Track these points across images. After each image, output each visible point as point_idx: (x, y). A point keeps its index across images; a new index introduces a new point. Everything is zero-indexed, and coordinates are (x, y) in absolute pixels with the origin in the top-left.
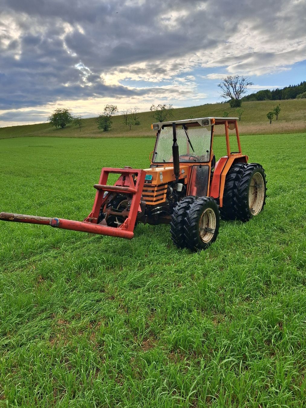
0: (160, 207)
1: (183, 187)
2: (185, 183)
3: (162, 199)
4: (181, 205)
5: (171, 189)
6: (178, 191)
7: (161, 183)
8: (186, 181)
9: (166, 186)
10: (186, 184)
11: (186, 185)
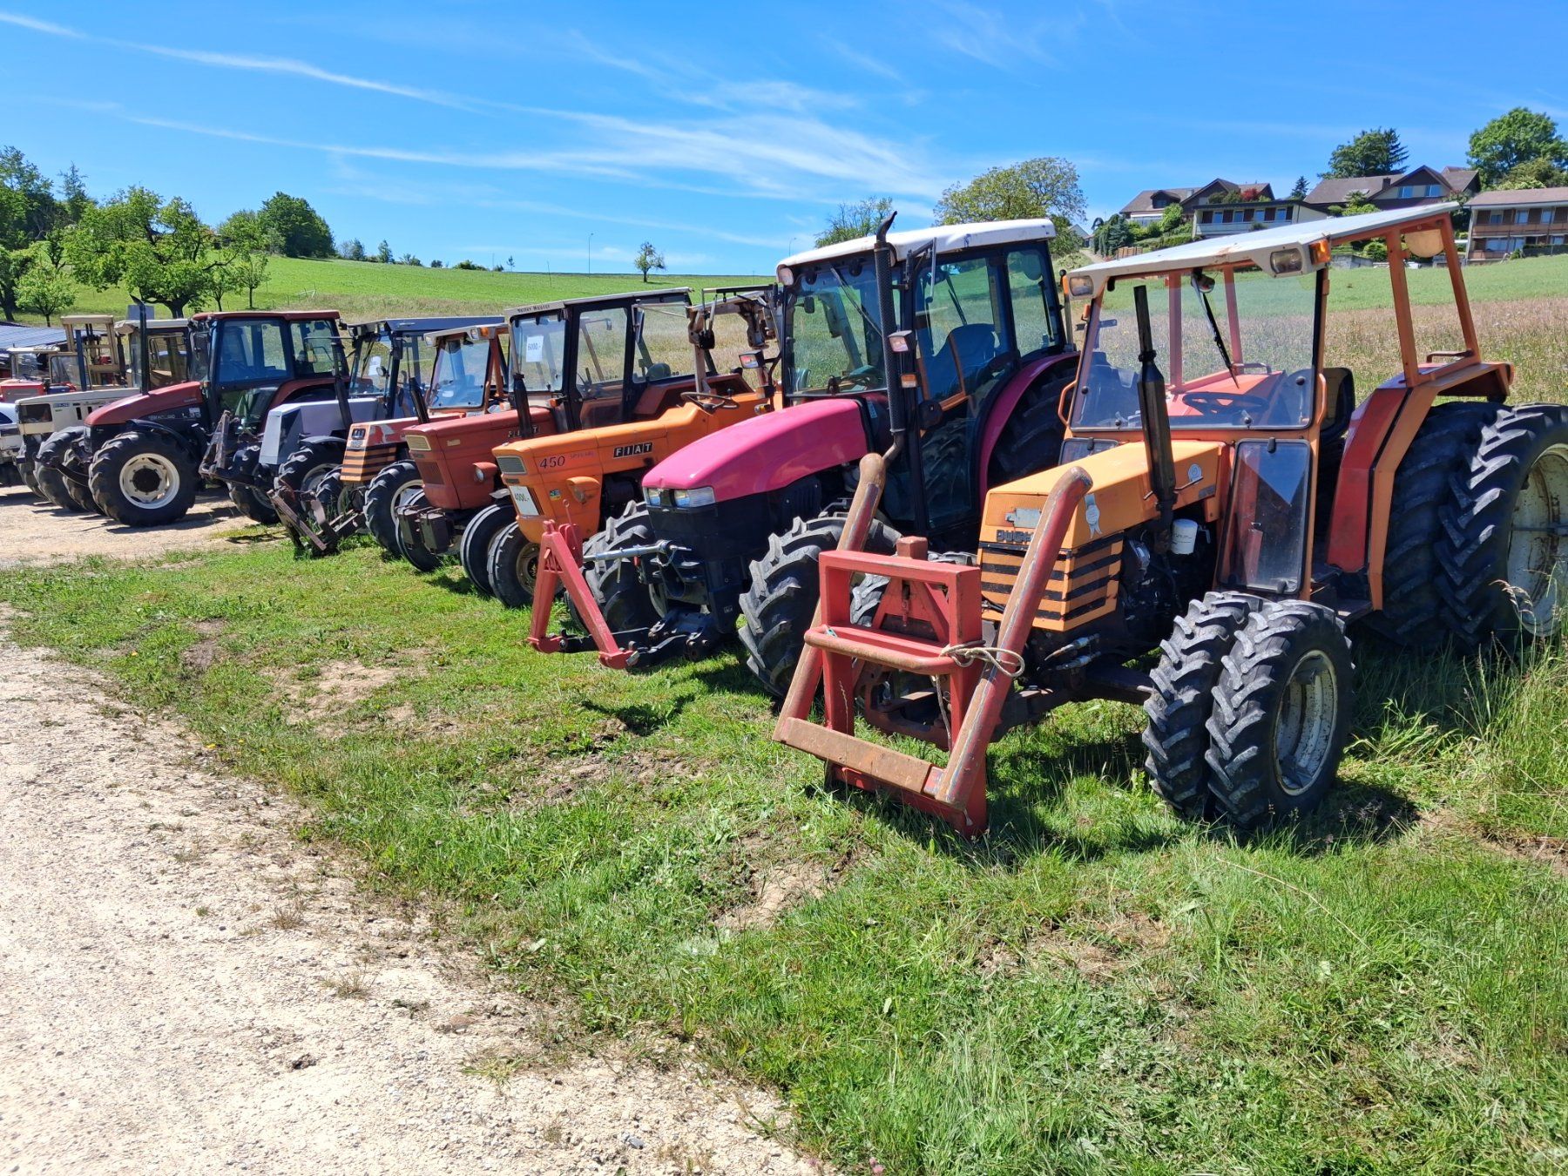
0: (1092, 638)
1: (1200, 537)
2: (1210, 519)
3: (1099, 602)
4: (1197, 629)
5: (1142, 553)
6: (1177, 552)
7: (1092, 537)
8: (1212, 508)
9: (1117, 548)
10: (1214, 523)
11: (1212, 526)
